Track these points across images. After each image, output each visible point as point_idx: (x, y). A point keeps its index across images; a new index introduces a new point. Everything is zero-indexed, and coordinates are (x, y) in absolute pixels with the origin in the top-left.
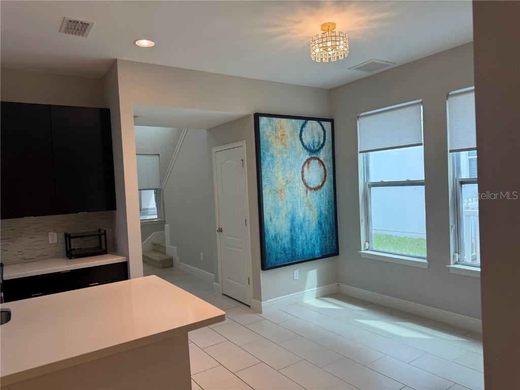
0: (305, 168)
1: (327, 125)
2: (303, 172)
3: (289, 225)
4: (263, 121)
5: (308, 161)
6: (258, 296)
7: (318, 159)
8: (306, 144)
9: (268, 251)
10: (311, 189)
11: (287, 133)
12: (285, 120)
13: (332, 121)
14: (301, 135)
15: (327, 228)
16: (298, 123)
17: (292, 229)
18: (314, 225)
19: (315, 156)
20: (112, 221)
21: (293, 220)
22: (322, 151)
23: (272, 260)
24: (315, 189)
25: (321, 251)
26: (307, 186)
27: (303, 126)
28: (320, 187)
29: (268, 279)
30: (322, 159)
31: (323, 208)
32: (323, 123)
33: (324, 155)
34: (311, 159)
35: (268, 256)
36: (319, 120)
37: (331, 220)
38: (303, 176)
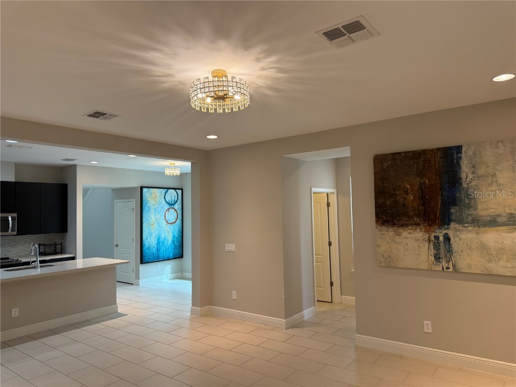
0: (167, 213)
1: (179, 192)
2: (165, 215)
3: (157, 242)
4: (145, 190)
5: (168, 209)
6: (138, 277)
7: (174, 208)
8: (167, 201)
9: (144, 254)
10: (169, 223)
11: (158, 196)
12: (156, 189)
13: (182, 190)
14: (165, 197)
15: (177, 244)
16: (164, 191)
17: (158, 244)
18: (170, 242)
19: (172, 207)
20: (64, 238)
21: (159, 239)
22: (176, 205)
23: (146, 259)
24: (171, 224)
25: (174, 255)
26: (167, 222)
27: (166, 192)
28: (174, 223)
29: (143, 268)
30: (176, 208)
31: (175, 233)
32: (177, 190)
33: (178, 206)
34: (170, 208)
35: (144, 257)
36: (174, 189)
37: (180, 239)
38: (165, 217)
